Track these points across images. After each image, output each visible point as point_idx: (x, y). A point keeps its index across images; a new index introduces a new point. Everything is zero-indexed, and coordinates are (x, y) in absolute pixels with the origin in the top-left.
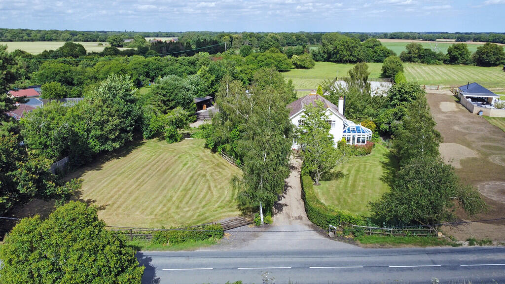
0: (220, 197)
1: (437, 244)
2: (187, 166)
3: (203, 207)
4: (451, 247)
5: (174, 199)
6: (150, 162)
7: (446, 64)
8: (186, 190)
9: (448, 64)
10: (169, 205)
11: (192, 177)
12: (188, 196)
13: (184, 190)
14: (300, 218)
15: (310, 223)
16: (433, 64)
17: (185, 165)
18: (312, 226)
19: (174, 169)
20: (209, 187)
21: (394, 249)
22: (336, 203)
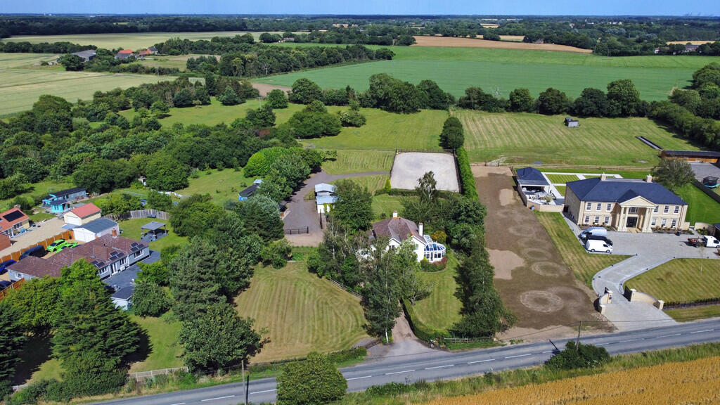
0: (348, 322)
1: (493, 346)
2: (307, 294)
3: (342, 333)
4: (501, 347)
5: (316, 328)
6: (275, 293)
7: (508, 111)
8: (321, 319)
9: (510, 112)
10: (316, 333)
11: (318, 306)
12: (325, 325)
13: (319, 319)
14: (409, 335)
15: (417, 338)
16: (495, 112)
17: (305, 293)
18: (418, 341)
19: (299, 299)
20: (336, 314)
21: (470, 351)
22: (430, 320)
